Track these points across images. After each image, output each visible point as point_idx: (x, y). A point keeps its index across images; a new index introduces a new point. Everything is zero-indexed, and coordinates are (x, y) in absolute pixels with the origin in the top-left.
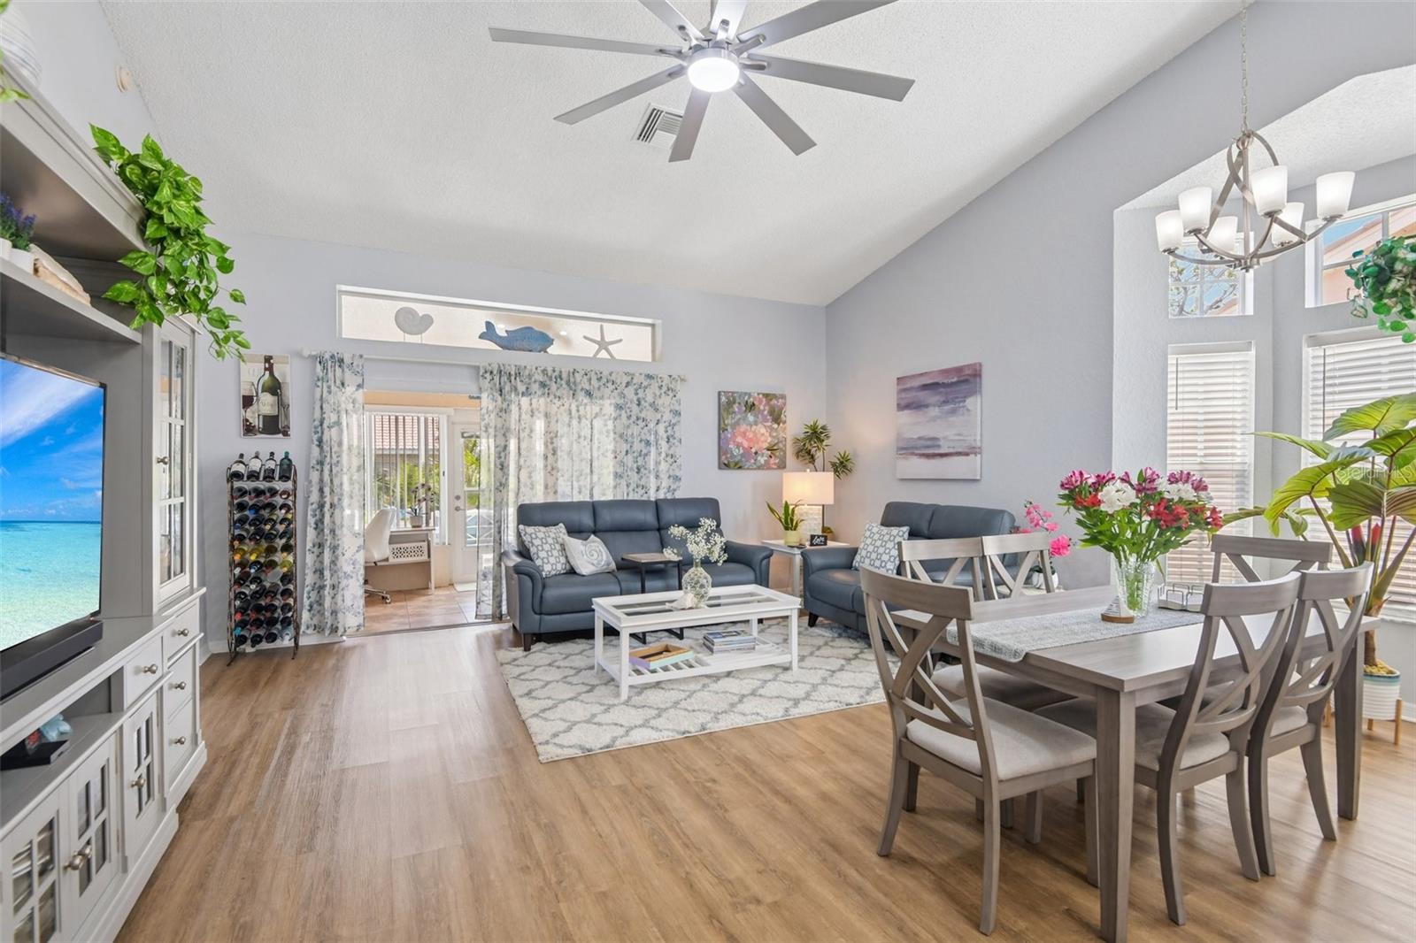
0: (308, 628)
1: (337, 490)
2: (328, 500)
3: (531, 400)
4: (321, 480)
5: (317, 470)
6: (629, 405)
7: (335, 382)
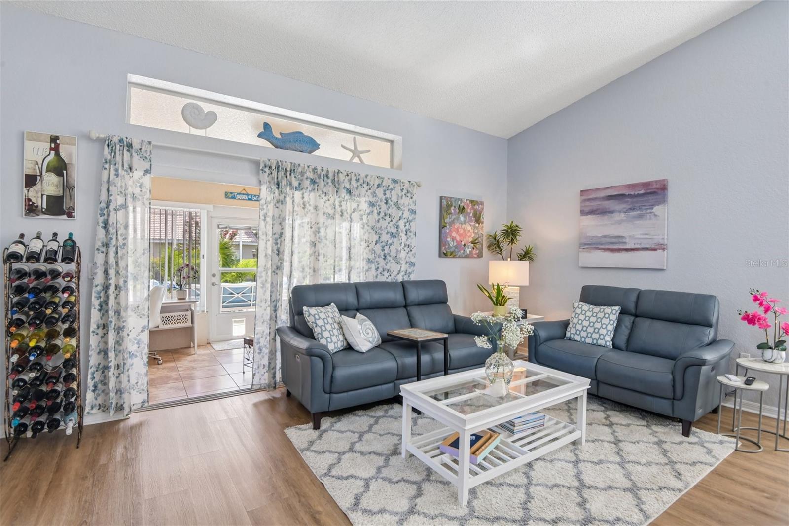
0: (92, 408)
1: (122, 272)
2: (113, 282)
3: (303, 194)
4: (106, 262)
5: (103, 252)
6: (379, 203)
7: (123, 165)
